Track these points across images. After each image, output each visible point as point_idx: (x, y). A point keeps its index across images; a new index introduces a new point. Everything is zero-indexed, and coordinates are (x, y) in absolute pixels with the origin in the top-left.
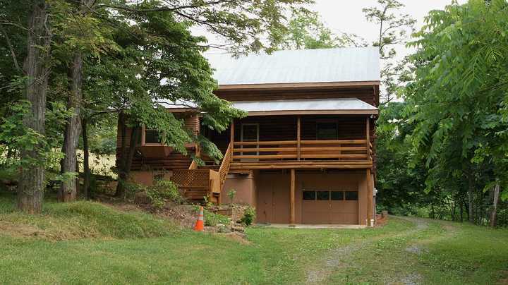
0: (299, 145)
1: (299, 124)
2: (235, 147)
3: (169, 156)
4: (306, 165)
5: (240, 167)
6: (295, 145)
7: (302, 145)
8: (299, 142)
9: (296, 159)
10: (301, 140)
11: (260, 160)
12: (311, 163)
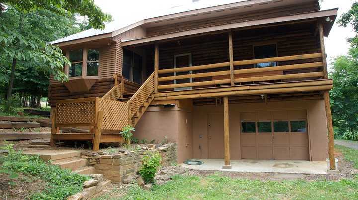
0: (232, 67)
1: (230, 42)
2: (160, 75)
3: (90, 90)
4: (241, 90)
5: (164, 98)
6: (228, 68)
7: (236, 67)
8: (231, 63)
9: (229, 84)
10: (234, 60)
11: (194, 87)
12: (248, 87)
